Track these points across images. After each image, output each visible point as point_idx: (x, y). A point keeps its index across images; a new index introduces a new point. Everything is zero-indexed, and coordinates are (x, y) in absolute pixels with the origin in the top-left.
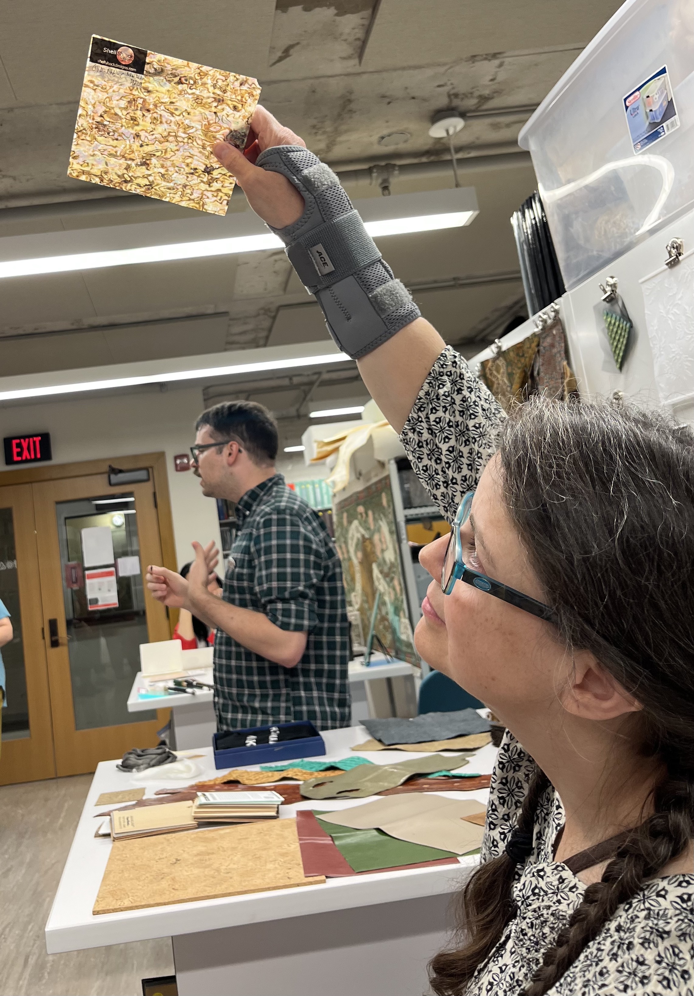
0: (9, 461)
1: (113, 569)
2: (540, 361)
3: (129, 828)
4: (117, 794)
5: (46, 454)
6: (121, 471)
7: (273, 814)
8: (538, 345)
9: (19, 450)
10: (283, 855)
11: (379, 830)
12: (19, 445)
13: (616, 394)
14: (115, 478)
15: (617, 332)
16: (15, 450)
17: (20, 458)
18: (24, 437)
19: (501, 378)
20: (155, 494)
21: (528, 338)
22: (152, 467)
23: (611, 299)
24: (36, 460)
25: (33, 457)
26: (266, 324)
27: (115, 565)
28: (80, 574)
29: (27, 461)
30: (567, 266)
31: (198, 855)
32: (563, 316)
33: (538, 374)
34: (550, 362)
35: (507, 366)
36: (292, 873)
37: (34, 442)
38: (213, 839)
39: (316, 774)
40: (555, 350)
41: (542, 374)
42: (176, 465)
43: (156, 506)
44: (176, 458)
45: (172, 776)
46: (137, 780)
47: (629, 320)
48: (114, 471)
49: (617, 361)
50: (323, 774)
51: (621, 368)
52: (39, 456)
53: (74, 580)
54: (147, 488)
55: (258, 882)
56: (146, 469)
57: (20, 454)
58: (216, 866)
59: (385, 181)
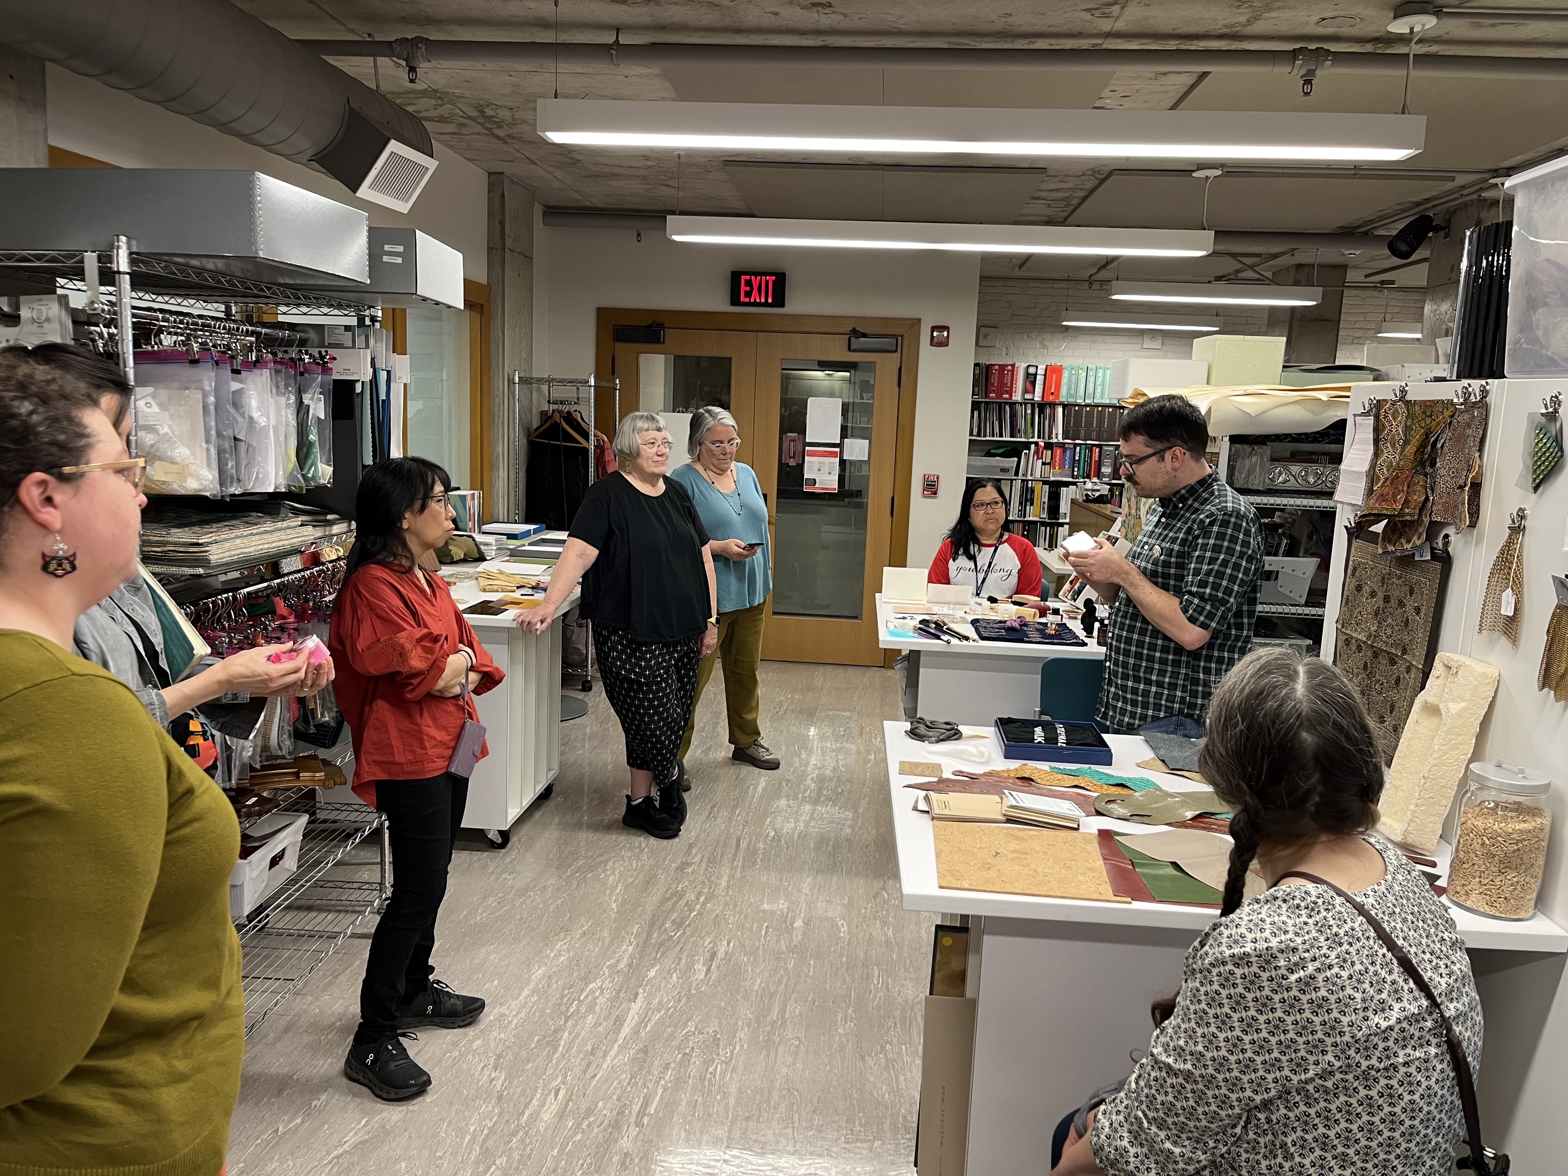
0: (735, 300)
1: (838, 450)
2: (1448, 434)
3: (946, 812)
4: (917, 765)
5: (779, 301)
6: (865, 335)
7: (1075, 826)
8: (1452, 416)
9: (748, 289)
10: (1091, 870)
11: (1175, 865)
12: (748, 283)
13: (1522, 510)
14: (857, 343)
15: (1545, 453)
16: (744, 288)
17: (747, 300)
18: (756, 274)
19: (1396, 427)
20: (900, 369)
21: (1443, 401)
22: (902, 336)
23: (1552, 417)
24: (766, 304)
25: (763, 300)
26: (1090, 185)
27: (840, 445)
28: (800, 449)
29: (755, 304)
30: (1514, 351)
31: (1014, 852)
32: (1491, 399)
33: (1442, 447)
34: (1460, 440)
35: (1407, 417)
36: (1101, 889)
37: (767, 282)
38: (1023, 839)
39: (1106, 787)
40: (1469, 432)
41: (1446, 449)
42: (932, 337)
43: (899, 385)
44: (933, 329)
45: (965, 756)
46: (930, 753)
47: (1561, 449)
48: (856, 333)
49: (1534, 480)
50: (1113, 789)
51: (1536, 489)
52: (770, 301)
53: (792, 455)
54: (893, 360)
55: (1073, 891)
56: (895, 336)
57: (748, 294)
58: (1033, 866)
59: (1311, 72)
